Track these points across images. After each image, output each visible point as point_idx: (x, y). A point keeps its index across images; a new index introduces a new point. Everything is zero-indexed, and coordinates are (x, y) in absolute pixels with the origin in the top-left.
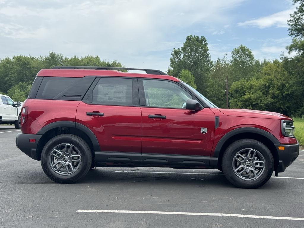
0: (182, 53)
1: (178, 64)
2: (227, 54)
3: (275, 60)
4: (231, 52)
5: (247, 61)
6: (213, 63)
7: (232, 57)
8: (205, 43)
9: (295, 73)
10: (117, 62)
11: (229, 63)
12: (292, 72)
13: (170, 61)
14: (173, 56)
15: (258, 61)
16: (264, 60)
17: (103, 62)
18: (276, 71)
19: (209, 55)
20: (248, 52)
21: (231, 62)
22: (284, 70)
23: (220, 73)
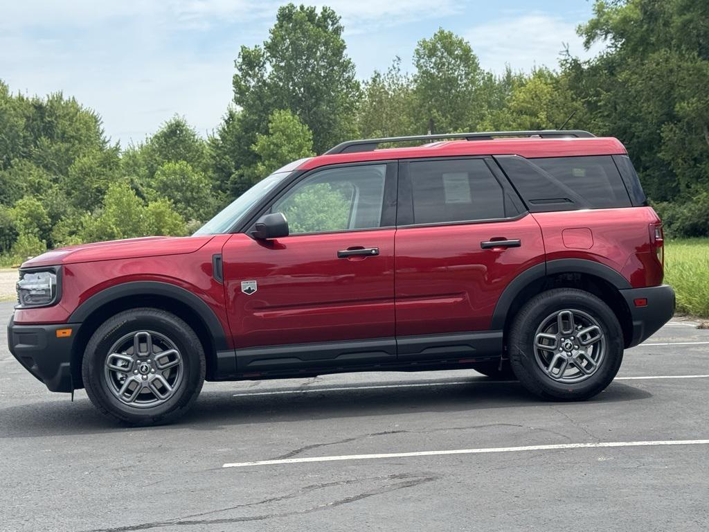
0: (267, 59)
1: (259, 95)
2: (399, 59)
3: (537, 71)
4: (412, 53)
5: (461, 76)
6: (362, 86)
7: (417, 66)
8: (335, 26)
9: (605, 105)
10: (65, 98)
11: (408, 85)
12: (596, 102)
13: (232, 88)
14: (241, 70)
15: (492, 76)
16: (506, 73)
17: (21, 99)
18: (552, 102)
19: (349, 63)
20: (462, 49)
21: (416, 81)
22: (574, 96)
23: (384, 115)
